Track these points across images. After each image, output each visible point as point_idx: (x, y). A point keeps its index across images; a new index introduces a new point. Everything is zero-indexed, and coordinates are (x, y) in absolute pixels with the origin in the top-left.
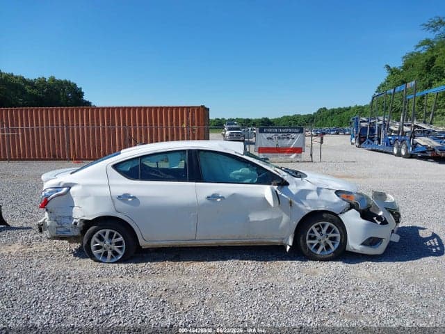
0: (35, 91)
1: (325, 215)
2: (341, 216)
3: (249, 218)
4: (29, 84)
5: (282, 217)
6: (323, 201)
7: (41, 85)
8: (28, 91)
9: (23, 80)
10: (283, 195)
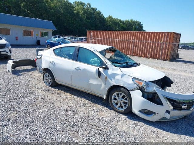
0: (123, 25)
1: (122, 89)
2: (131, 92)
3: (89, 81)
4: (122, 23)
5: (102, 85)
6: (123, 81)
7: (126, 23)
8: (121, 25)
9: (120, 21)
10: (104, 74)
